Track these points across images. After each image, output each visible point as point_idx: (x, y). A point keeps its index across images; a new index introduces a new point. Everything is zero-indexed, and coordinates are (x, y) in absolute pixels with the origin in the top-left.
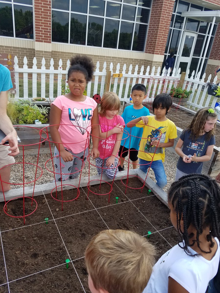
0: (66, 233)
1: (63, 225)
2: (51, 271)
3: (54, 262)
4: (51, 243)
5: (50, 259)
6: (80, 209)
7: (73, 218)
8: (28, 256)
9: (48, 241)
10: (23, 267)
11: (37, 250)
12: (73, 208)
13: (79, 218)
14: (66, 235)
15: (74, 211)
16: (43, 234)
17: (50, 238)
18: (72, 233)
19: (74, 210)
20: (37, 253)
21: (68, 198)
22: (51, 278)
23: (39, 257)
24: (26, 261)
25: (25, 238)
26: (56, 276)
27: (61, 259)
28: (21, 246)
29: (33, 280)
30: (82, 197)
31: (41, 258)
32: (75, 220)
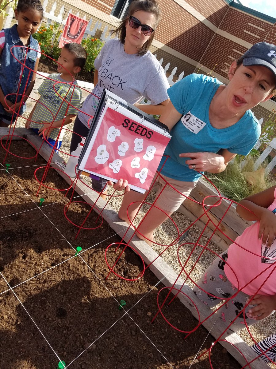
0: (116, 345)
1: (128, 333)
2: (42, 347)
3: (59, 346)
4: (90, 329)
5: (64, 338)
6: (172, 351)
7: (148, 345)
8: (59, 305)
9: (91, 322)
10: (41, 305)
11: (72, 313)
12: (166, 339)
13: (152, 357)
14: (113, 346)
15: (161, 342)
16: (99, 310)
17: (96, 322)
18: (120, 356)
19: (163, 342)
20: (67, 314)
21: (179, 322)
22: (31, 351)
23: (61, 319)
24: (49, 305)
25: (83, 288)
26: (35, 359)
27: (67, 356)
28: (70, 289)
29: (23, 326)
30: (196, 345)
31: (60, 322)
32: (145, 350)
